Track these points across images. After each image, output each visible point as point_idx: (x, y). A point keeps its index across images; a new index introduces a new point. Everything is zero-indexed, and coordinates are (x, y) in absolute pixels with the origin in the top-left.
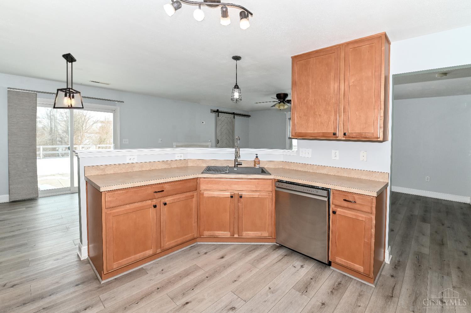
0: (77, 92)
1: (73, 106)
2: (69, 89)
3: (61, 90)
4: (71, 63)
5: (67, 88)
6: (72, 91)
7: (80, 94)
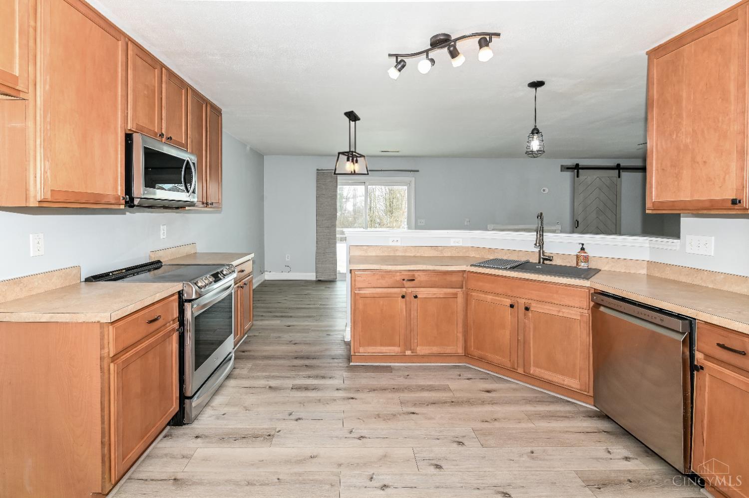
0: (361, 156)
1: (356, 172)
2: (352, 152)
3: (343, 153)
4: (354, 122)
5: (350, 151)
6: (355, 155)
7: (365, 158)
